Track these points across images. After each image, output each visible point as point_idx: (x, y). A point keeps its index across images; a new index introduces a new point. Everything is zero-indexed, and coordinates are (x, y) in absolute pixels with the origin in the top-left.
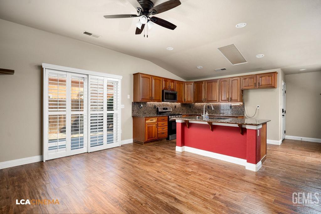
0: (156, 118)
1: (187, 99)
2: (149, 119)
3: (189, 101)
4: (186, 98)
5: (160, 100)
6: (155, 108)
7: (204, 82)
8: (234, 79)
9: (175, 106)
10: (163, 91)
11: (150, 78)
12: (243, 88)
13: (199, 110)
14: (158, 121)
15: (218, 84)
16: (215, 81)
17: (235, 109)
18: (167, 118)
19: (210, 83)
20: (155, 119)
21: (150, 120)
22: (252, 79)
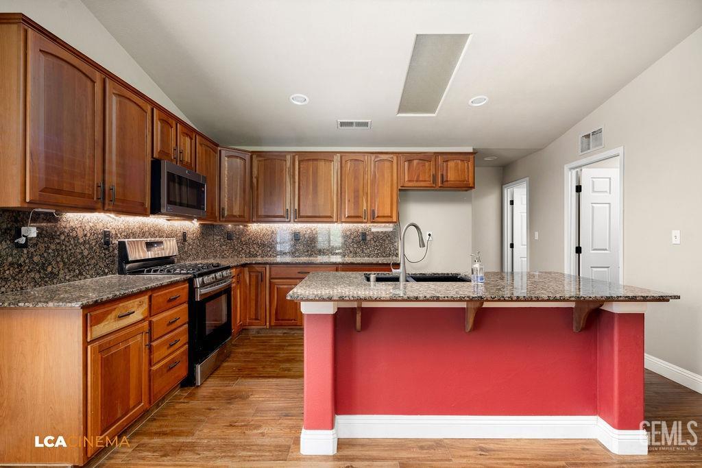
0: (145, 298)
1: (231, 208)
2: (108, 313)
3: (235, 216)
4: (225, 204)
5: (143, 204)
6: (107, 243)
7: (288, 157)
8: (383, 157)
9: (184, 235)
10: (156, 165)
11: (94, 82)
12: (406, 185)
13: (264, 245)
14: (151, 311)
15: (335, 165)
16: (327, 157)
17: (375, 242)
18: (186, 290)
19: (311, 163)
20: (140, 304)
21: (114, 314)
22: (427, 164)
